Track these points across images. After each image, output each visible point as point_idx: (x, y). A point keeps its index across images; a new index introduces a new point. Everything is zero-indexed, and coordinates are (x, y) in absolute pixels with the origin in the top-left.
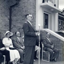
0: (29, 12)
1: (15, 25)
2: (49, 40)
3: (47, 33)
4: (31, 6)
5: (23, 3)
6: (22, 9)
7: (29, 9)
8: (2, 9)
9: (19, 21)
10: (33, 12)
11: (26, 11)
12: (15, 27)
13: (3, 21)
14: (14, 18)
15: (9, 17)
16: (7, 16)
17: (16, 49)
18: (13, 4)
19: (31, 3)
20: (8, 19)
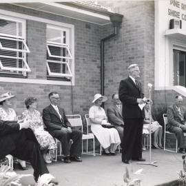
0: (139, 51)
1: (111, 79)
2: (179, 110)
4: (143, 38)
5: (127, 32)
6: (126, 44)
7: (139, 45)
8: (85, 48)
9: (120, 71)
10: (148, 51)
11: (133, 49)
12: (112, 84)
13: (87, 72)
14: (109, 65)
15: (98, 61)
16: (95, 61)
17: (113, 127)
18: (107, 35)
19: (143, 32)
20: (98, 67)
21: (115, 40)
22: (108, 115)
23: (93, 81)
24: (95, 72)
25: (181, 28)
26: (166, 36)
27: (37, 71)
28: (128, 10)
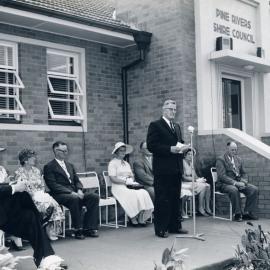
0: (175, 82)
1: (137, 121)
2: (233, 162)
3: (229, 144)
4: (180, 64)
5: (159, 56)
6: (158, 73)
7: (175, 74)
8: (100, 80)
9: (149, 110)
10: (188, 81)
11: (166, 79)
12: (140, 128)
13: (104, 113)
14: (134, 102)
15: (120, 98)
16: (116, 97)
18: (131, 61)
19: (180, 55)
20: (119, 105)
21: (142, 68)
22: (134, 172)
23: (112, 125)
24: (115, 113)
25: (232, 48)
26: (211, 60)
27: (35, 113)
28: (159, 26)
